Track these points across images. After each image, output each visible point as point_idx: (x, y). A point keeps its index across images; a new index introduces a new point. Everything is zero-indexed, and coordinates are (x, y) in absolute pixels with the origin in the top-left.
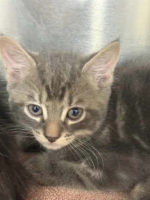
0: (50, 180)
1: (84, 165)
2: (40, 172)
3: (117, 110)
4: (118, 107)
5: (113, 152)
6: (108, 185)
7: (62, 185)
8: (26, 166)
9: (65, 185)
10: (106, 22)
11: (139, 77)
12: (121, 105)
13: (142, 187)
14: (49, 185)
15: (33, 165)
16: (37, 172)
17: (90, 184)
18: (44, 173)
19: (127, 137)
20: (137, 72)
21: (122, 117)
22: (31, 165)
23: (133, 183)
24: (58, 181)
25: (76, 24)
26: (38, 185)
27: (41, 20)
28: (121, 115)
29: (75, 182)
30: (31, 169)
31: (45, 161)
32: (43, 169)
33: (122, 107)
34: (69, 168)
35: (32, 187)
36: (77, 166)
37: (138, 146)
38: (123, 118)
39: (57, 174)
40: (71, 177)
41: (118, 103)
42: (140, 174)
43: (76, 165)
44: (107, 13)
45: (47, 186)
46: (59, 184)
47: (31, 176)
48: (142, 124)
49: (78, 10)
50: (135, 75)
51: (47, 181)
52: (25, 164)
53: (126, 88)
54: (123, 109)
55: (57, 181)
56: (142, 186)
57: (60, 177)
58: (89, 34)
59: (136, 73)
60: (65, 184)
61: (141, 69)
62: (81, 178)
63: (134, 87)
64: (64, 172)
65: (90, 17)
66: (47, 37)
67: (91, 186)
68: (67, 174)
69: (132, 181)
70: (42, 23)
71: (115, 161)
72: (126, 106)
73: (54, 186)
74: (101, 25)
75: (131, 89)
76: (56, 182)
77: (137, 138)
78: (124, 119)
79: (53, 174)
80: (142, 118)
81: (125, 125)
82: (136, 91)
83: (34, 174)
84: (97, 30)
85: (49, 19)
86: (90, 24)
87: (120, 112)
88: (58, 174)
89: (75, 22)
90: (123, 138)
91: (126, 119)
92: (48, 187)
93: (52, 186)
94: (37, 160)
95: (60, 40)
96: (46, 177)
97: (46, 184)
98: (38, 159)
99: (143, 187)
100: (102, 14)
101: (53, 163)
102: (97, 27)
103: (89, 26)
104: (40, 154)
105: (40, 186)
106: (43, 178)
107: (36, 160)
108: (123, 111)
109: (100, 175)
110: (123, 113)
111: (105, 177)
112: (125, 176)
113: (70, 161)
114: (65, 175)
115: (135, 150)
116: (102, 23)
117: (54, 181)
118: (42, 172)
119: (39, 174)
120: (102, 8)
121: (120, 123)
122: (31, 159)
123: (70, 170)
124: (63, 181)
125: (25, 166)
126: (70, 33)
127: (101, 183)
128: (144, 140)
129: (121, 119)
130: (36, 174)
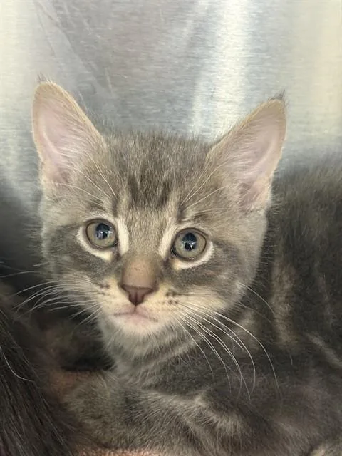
0: (123, 437)
1: (200, 404)
2: (100, 417)
3: (274, 277)
4: (276, 272)
5: (265, 375)
6: (255, 448)
7: (151, 448)
8: (71, 403)
9: (158, 447)
10: (251, 83)
11: (321, 207)
12: (282, 267)
13: (329, 453)
14: (121, 447)
15: (85, 402)
16: (93, 417)
17: (213, 447)
18: (109, 421)
19: (296, 340)
20: (319, 194)
21: (285, 295)
22: (81, 402)
23: (311, 445)
24: (142, 439)
25: (185, 88)
26: (95, 445)
27: (108, 78)
28: (282, 290)
29: (179, 442)
30: (81, 410)
31: (113, 392)
32: (108, 411)
33: (283, 272)
34: (167, 409)
35: (84, 449)
36: (185, 405)
37: (321, 362)
38: (286, 297)
39: (138, 423)
40: (170, 431)
41: (277, 263)
42: (326, 423)
43: (183, 403)
44: (251, 64)
45: (117, 449)
46: (143, 445)
47: (80, 425)
48: (328, 311)
49: (188, 57)
50: (313, 202)
51: (116, 438)
52: (66, 399)
53: (293, 231)
54: (285, 278)
55: (138, 438)
56: (329, 451)
57: (147, 430)
58: (213, 111)
59: (316, 198)
60: (156, 445)
61: (326, 189)
62: (193, 433)
63: (310, 228)
64: (156, 418)
65: (214, 72)
66: (119, 115)
67: (215, 451)
68: (162, 423)
69: (307, 441)
70: (110, 86)
71: (270, 395)
72: (293, 271)
73: (132, 450)
74: (239, 91)
75: (304, 234)
76: (137, 441)
77: (318, 342)
78: (288, 299)
79: (130, 422)
80: (327, 298)
81: (290, 312)
82: (314, 239)
83: (86, 421)
84: (231, 102)
85: (126, 77)
86: (215, 89)
87: (280, 283)
88: (141, 424)
89: (181, 85)
90: (287, 342)
91: (294, 299)
92: (118, 451)
93: (126, 448)
94: (94, 389)
95: (148, 121)
96: (113, 429)
97: (113, 444)
98: (95, 387)
99: (332, 454)
100: (243, 67)
101: (130, 397)
102: (231, 94)
103: (213, 92)
104: (100, 377)
105: (99, 449)
106: (108, 430)
107: (93, 391)
108: (287, 281)
109: (235, 427)
110: (287, 286)
111: (248, 431)
112: (291, 428)
113: (170, 393)
114: (157, 425)
115: (314, 370)
116: (241, 87)
117: (131, 440)
118: (105, 418)
119: (98, 422)
120: (243, 53)
121: (280, 307)
122: (81, 388)
123: (168, 413)
124: (151, 438)
125: (66, 404)
126: (171, 108)
127: (237, 445)
128: (333, 347)
129: (282, 299)
130: (91, 422)
